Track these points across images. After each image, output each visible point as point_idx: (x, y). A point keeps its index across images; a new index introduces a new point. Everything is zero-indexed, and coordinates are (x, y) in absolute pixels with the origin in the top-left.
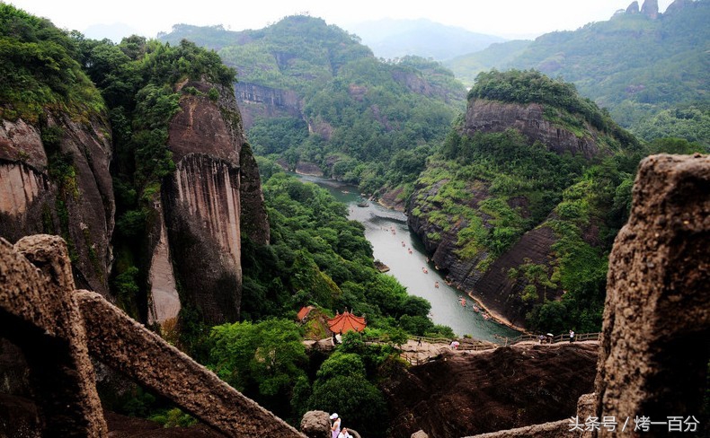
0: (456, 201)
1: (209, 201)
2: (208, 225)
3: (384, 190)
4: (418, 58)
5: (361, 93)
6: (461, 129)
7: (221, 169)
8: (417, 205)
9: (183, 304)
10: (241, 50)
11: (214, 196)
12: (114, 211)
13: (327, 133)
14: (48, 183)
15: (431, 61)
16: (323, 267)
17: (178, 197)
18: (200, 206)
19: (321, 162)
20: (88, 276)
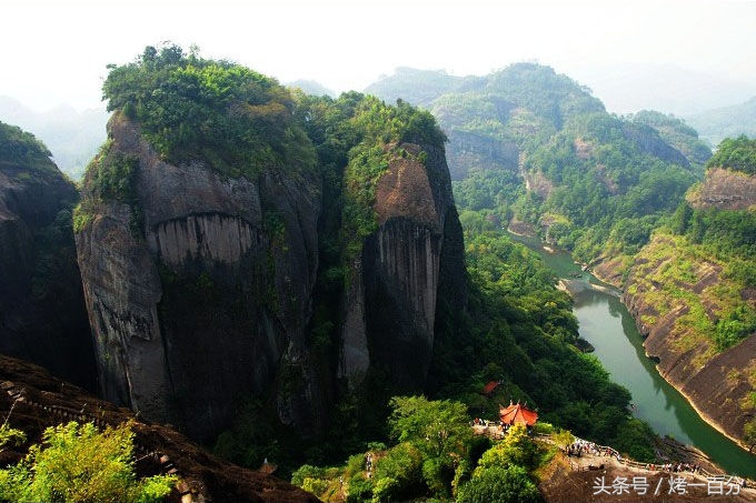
0: (679, 284)
1: (408, 264)
2: (405, 288)
3: (601, 260)
4: (657, 114)
5: (586, 151)
6: (695, 202)
7: (423, 234)
8: (635, 281)
9: (373, 362)
10: (462, 97)
11: (414, 260)
12: (317, 266)
13: (546, 192)
14: (261, 237)
15: (671, 118)
16: (520, 340)
17: (379, 257)
18: (399, 268)
19: (536, 222)
20: (287, 327)
